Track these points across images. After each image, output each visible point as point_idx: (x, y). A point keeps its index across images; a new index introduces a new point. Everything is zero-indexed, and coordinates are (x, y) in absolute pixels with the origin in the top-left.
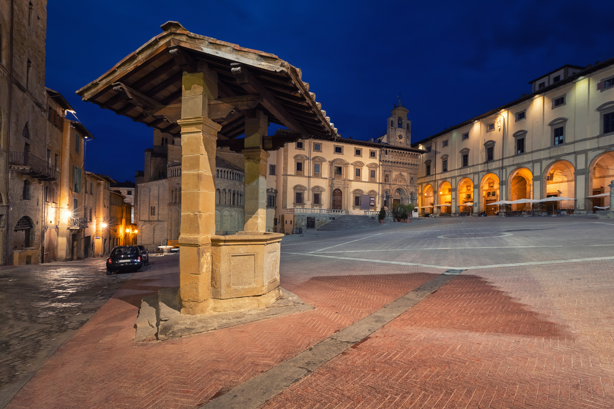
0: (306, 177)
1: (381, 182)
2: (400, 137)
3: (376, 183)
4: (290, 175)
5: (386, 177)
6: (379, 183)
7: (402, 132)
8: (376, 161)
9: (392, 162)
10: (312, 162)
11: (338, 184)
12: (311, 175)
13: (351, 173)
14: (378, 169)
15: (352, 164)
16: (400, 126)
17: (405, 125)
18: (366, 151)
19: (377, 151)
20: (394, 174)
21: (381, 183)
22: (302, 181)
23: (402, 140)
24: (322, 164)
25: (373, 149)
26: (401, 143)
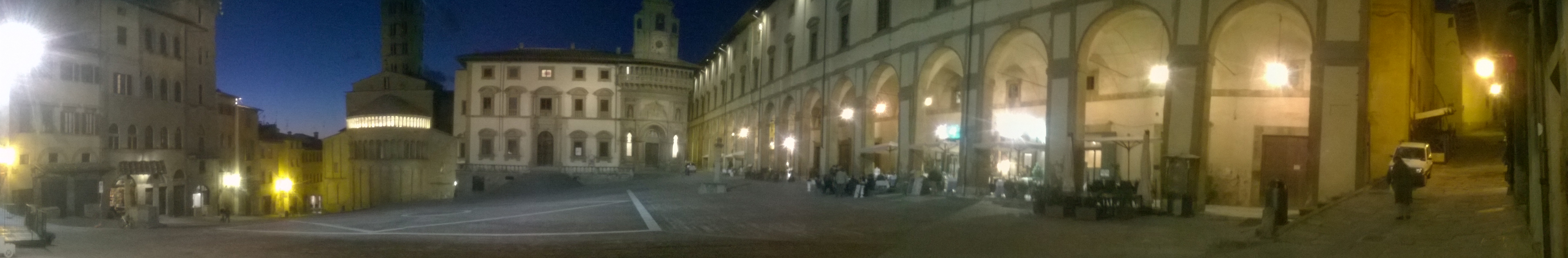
0: (497, 117)
1: (619, 116)
2: (659, 45)
3: (611, 119)
4: (473, 116)
5: (629, 110)
6: (616, 119)
7: (662, 37)
8: (610, 85)
9: (637, 85)
10: (505, 95)
11: (546, 123)
12: (505, 113)
13: (567, 105)
14: (614, 98)
15: (568, 93)
16: (660, 27)
17: (668, 27)
18: (592, 70)
19: (613, 70)
20: (643, 104)
21: (620, 120)
22: (490, 123)
23: (662, 50)
24: (520, 97)
25: (604, 67)
26: (659, 53)
